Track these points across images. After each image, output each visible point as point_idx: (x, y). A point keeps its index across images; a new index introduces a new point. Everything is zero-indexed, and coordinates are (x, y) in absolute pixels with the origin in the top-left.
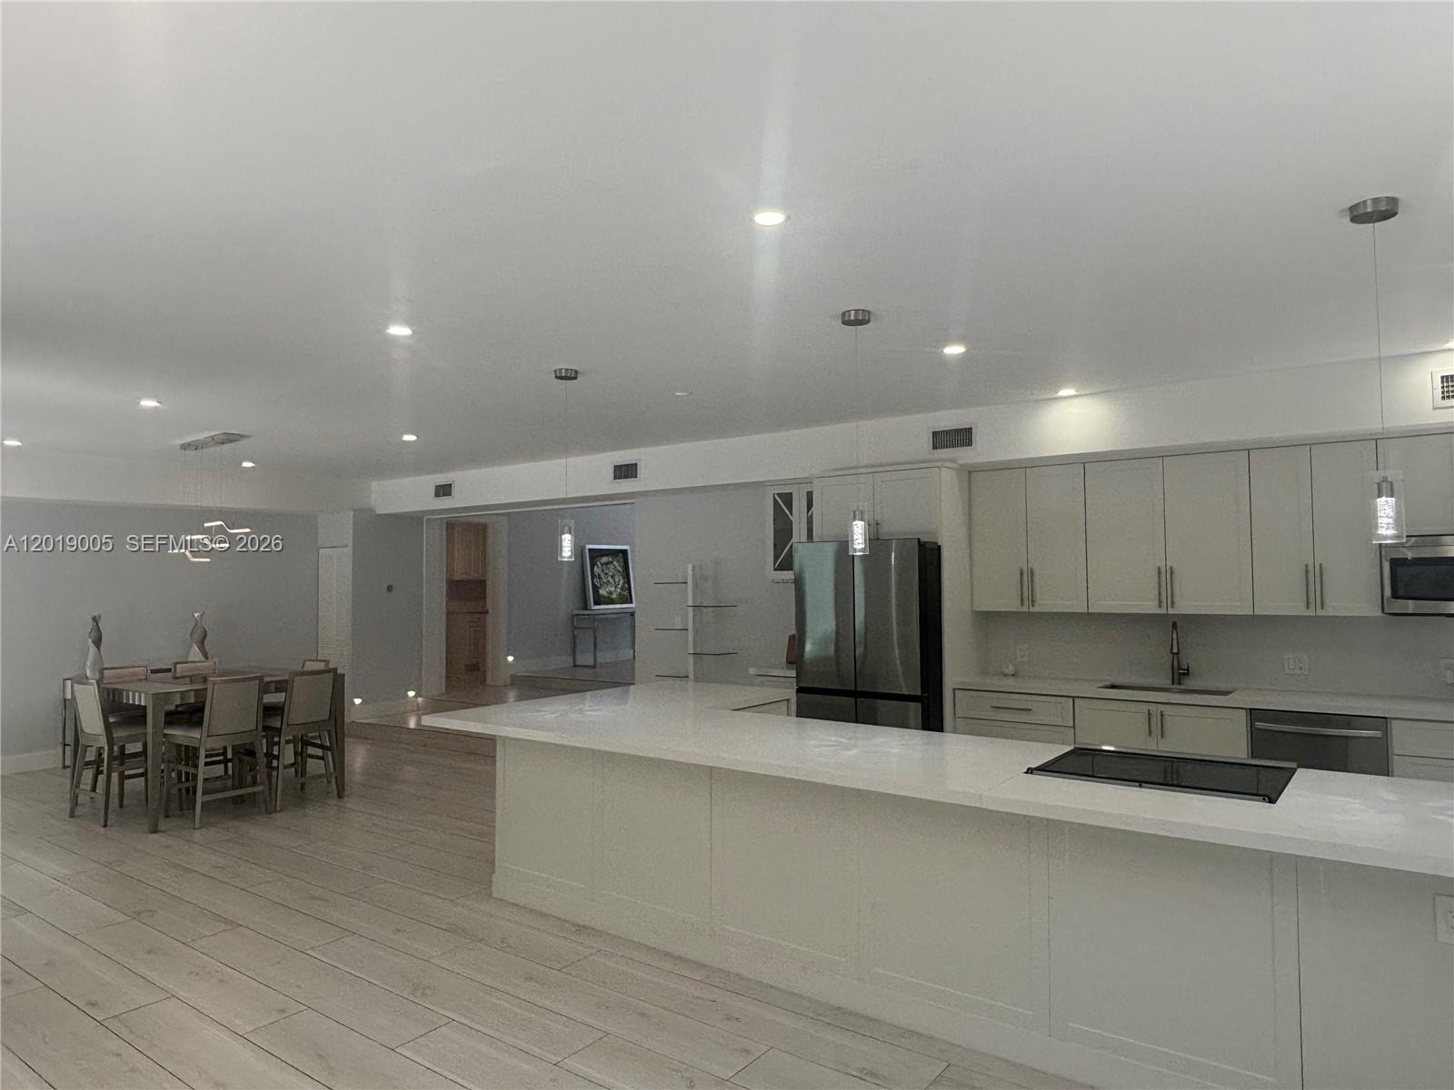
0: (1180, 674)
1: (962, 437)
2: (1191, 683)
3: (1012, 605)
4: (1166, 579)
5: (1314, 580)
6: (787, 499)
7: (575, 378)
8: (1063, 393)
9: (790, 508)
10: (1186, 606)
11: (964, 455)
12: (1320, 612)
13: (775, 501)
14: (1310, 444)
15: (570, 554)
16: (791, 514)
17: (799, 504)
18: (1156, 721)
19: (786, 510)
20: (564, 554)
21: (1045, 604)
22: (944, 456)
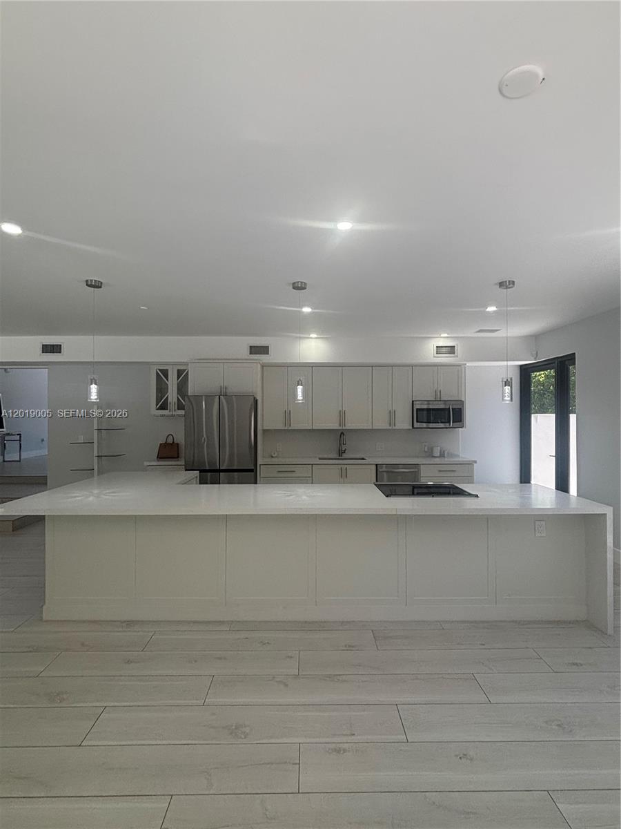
0: (341, 453)
1: (264, 350)
2: (345, 456)
3: (280, 426)
4: (342, 415)
5: (392, 415)
6: (165, 373)
7: (101, 287)
8: (312, 336)
9: (167, 377)
10: (349, 426)
11: (264, 358)
12: (394, 428)
13: (157, 373)
14: (392, 366)
15: (96, 397)
16: (168, 380)
17: (173, 376)
18: (344, 471)
19: (164, 378)
20: (92, 397)
21: (294, 426)
22: (256, 358)
